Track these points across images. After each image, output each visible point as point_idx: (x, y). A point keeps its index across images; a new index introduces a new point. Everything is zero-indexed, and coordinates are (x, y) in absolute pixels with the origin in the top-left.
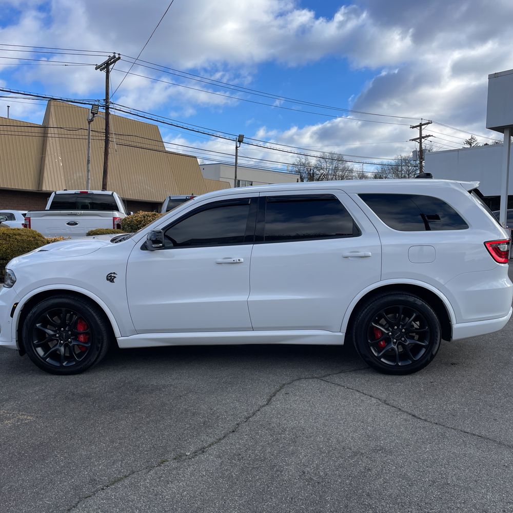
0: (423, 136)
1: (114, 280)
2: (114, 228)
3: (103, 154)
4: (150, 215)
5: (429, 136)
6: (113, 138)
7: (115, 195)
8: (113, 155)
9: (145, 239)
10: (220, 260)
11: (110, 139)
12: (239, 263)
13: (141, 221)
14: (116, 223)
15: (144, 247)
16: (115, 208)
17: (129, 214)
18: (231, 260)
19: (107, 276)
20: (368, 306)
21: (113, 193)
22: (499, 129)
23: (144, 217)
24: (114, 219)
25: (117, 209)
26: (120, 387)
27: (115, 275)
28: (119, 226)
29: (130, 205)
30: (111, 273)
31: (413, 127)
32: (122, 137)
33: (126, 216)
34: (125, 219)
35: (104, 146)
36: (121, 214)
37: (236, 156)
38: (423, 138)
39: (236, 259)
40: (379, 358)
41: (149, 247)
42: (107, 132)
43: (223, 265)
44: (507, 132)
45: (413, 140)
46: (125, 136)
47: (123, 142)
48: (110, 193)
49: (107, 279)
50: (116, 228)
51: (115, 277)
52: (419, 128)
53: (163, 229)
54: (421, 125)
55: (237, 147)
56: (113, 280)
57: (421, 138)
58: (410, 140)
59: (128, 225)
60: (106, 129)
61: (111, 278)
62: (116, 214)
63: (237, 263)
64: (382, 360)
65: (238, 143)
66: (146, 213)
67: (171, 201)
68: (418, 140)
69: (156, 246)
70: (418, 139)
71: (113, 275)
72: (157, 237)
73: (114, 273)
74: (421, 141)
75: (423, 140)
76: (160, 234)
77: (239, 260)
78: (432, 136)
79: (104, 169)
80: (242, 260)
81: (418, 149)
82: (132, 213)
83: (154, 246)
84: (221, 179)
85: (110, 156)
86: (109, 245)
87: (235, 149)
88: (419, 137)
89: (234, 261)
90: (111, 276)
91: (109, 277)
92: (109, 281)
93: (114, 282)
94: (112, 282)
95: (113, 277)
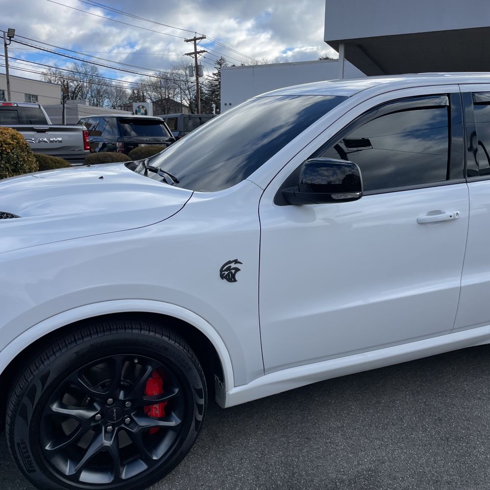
0: (197, 50)
1: (237, 276)
5: (204, 51)
10: (423, 216)
15: (285, 197)
19: (221, 271)
27: (237, 266)
30: (230, 262)
31: (187, 41)
37: (6, 56)
38: (199, 53)
44: (342, 48)
45: (187, 54)
49: (222, 276)
51: (237, 270)
52: (193, 42)
54: (195, 39)
56: (234, 276)
57: (196, 53)
58: (185, 54)
61: (229, 274)
65: (8, 41)
68: (193, 55)
70: (192, 53)
71: (233, 265)
73: (236, 262)
74: (196, 56)
78: (207, 51)
81: (194, 65)
87: (4, 47)
88: (194, 51)
89: (451, 216)
90: (229, 269)
91: (225, 271)
92: (225, 280)
93: (235, 281)
94: (233, 282)
95: (233, 269)
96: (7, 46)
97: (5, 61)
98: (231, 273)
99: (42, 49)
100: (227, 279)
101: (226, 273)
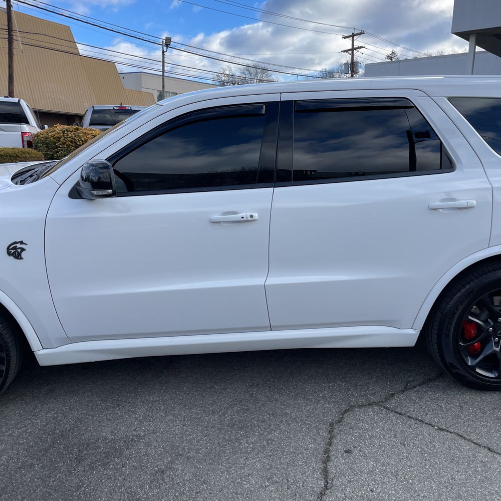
0: (355, 47)
1: (23, 254)
2: (23, 146)
3: (7, 55)
4: (71, 129)
5: (361, 47)
6: (17, 36)
7: (23, 104)
8: (19, 57)
9: (76, 178)
10: (217, 217)
11: (14, 38)
12: (251, 220)
13: (59, 138)
14: (26, 140)
15: (75, 193)
16: (23, 120)
17: (43, 128)
18: (237, 217)
19: (8, 249)
20: (461, 288)
21: (19, 101)
22: (465, 35)
23: (64, 133)
24: (23, 134)
25: (26, 121)
26: (46, 450)
27: (22, 246)
28: (30, 144)
29: (43, 117)
30: (16, 243)
31: (345, 37)
32: (29, 36)
33: (39, 130)
34: (37, 135)
35: (7, 46)
36: (32, 128)
37: (163, 62)
38: (356, 49)
39: (246, 214)
40: (473, 368)
41: (86, 193)
42: (10, 30)
43: (222, 224)
44: (473, 38)
45: (344, 51)
46: (31, 35)
47: (31, 42)
48: (15, 100)
49: (9, 254)
50: (26, 146)
51: (23, 250)
52: (351, 38)
53: (109, 159)
54: (353, 36)
55: (163, 52)
56: (20, 254)
57: (353, 49)
58: (342, 51)
59: (43, 143)
60: (8, 25)
61: (15, 251)
62: (25, 128)
63: (247, 221)
64: (478, 370)
65: (165, 48)
66: (66, 127)
67: (95, 112)
68: (350, 52)
69: (100, 193)
70: (349, 50)
71: (19, 245)
72: (101, 176)
73: (21, 243)
74: (353, 52)
75: (355, 51)
76: (105, 170)
77: (252, 216)
78: (364, 47)
79: (9, 74)
80: (256, 215)
81: (350, 61)
82: (46, 126)
83: (95, 193)
84: (143, 90)
85: (15, 58)
86: (9, 190)
87: (162, 54)
88: (351, 48)
89: (243, 218)
90: (15, 248)
91: (11, 249)
92: (12, 257)
93: (21, 258)
94: (19, 259)
95: (19, 248)
96: (165, 53)
97: (162, 66)
98: (18, 251)
99: (199, 54)
100: (13, 256)
101: (13, 251)
